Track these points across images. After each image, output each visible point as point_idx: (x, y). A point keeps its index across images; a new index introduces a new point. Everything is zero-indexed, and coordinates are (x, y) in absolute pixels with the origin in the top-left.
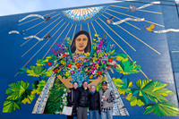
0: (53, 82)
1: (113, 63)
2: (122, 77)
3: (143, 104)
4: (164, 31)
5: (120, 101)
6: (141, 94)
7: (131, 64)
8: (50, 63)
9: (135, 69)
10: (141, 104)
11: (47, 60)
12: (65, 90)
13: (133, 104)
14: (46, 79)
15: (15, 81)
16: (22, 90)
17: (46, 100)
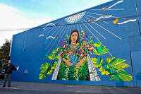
1: (92, 48)
2: (97, 57)
3: (109, 73)
4: (125, 22)
5: (95, 71)
6: (108, 67)
7: (103, 48)
8: (59, 52)
9: (105, 51)
10: (108, 73)
11: (57, 50)
13: (103, 74)
14: (57, 61)
15: (43, 62)
16: (47, 67)
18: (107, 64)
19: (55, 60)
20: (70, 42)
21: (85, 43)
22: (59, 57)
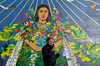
0: (21, 45)
3: (90, 60)
5: (74, 58)
6: (88, 53)
10: (88, 60)
11: (14, 27)
12: (32, 51)
13: (83, 60)
14: (15, 43)
17: (16, 60)
18: (87, 49)
19: (9, 42)
20: (37, 19)
21: (59, 24)
22: (17, 37)
